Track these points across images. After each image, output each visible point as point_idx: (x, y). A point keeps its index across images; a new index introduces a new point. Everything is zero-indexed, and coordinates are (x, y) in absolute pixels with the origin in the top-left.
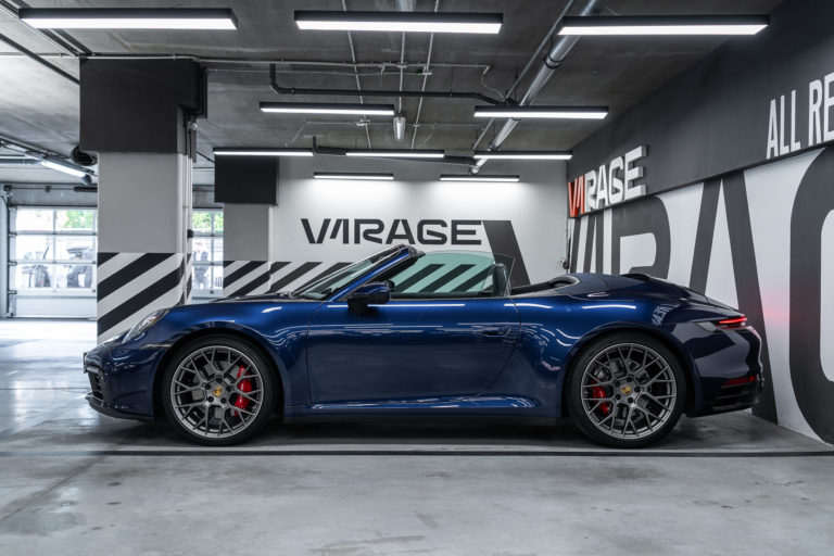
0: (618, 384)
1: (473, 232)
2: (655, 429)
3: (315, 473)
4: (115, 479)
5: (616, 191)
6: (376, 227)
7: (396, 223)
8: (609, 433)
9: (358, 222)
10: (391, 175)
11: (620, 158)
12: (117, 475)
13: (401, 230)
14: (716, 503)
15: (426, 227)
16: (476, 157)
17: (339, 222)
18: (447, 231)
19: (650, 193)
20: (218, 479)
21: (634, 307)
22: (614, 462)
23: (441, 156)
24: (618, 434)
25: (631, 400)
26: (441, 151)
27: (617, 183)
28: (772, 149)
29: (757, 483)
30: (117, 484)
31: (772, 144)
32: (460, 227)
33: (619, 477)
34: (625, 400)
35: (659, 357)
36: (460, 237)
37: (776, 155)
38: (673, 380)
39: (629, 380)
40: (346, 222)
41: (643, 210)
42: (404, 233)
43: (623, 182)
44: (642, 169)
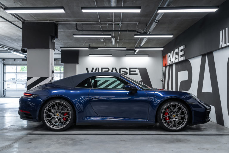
1: (135, 71)
3: (87, 140)
4: (30, 141)
6: (107, 70)
7: (113, 69)
9: (102, 69)
10: (111, 55)
11: (177, 49)
12: (31, 140)
13: (114, 71)
14: (205, 149)
15: (122, 70)
16: (136, 49)
17: (96, 68)
18: (128, 71)
19: (186, 59)
20: (59, 141)
22: (175, 137)
26: (125, 48)
27: (177, 56)
28: (221, 45)
29: (217, 143)
30: (30, 143)
31: (221, 43)
32: (131, 70)
33: (176, 141)
36: (131, 73)
37: (222, 47)
40: (99, 69)
41: (184, 64)
43: (178, 56)
44: (184, 52)
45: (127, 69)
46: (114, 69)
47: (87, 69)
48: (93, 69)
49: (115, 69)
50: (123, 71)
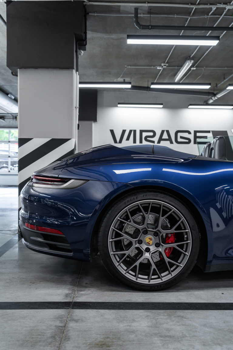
1: (206, 137)
6: (151, 134)
7: (163, 132)
9: (141, 132)
10: (162, 104)
13: (165, 136)
15: (179, 135)
17: (131, 131)
18: (191, 137)
32: (198, 134)
36: (198, 140)
40: (135, 131)
45: (189, 133)
46: (165, 133)
47: (112, 132)
48: (124, 131)
49: (168, 132)
50: (181, 137)
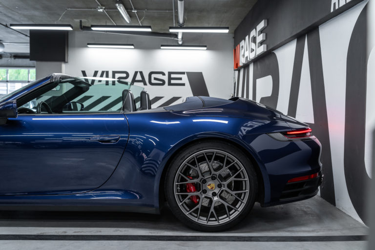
0: (204, 182)
1: (180, 79)
2: (232, 217)
5: (252, 50)
6: (124, 75)
7: (136, 73)
8: (196, 220)
9: (114, 73)
10: (132, 45)
11: (254, 30)
13: (139, 77)
15: (153, 76)
17: (103, 72)
18: (166, 78)
19: (269, 49)
21: (226, 122)
23: (149, 30)
24: (203, 221)
25: (214, 194)
26: (150, 27)
27: (253, 46)
28: (335, 4)
32: (173, 76)
34: (210, 194)
35: (236, 160)
36: (173, 82)
37: (337, 7)
38: (247, 179)
39: (213, 178)
40: (107, 73)
41: (267, 61)
42: (141, 79)
43: (256, 44)
44: (265, 34)
45: (163, 74)
46: (139, 74)
47: (83, 72)
48: (96, 73)
49: (141, 73)
50: (155, 79)
